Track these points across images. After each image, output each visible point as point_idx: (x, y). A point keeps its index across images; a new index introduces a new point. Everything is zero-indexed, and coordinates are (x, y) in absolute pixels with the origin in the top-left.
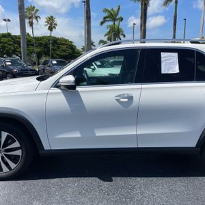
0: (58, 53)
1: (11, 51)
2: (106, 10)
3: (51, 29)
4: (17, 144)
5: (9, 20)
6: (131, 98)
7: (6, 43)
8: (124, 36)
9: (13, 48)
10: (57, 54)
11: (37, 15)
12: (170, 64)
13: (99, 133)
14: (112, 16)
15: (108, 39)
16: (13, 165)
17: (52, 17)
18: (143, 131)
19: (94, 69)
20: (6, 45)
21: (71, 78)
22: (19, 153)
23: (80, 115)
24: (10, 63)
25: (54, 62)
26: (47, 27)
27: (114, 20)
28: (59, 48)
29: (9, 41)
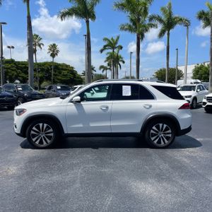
0: (60, 77)
1: (14, 77)
2: (105, 39)
3: (53, 55)
4: (51, 130)
5: (13, 47)
6: (107, 107)
7: (9, 68)
8: (124, 62)
9: (15, 73)
10: (58, 79)
11: (40, 42)
12: (127, 91)
13: (92, 125)
14: (112, 44)
15: (108, 65)
16: (49, 141)
17: (54, 45)
18: (113, 124)
19: (93, 94)
20: (9, 70)
21: (79, 98)
22: (52, 134)
23: (83, 115)
24: (20, 89)
25: (59, 88)
26: (50, 54)
27: (113, 48)
28: (60, 73)
29: (12, 67)
